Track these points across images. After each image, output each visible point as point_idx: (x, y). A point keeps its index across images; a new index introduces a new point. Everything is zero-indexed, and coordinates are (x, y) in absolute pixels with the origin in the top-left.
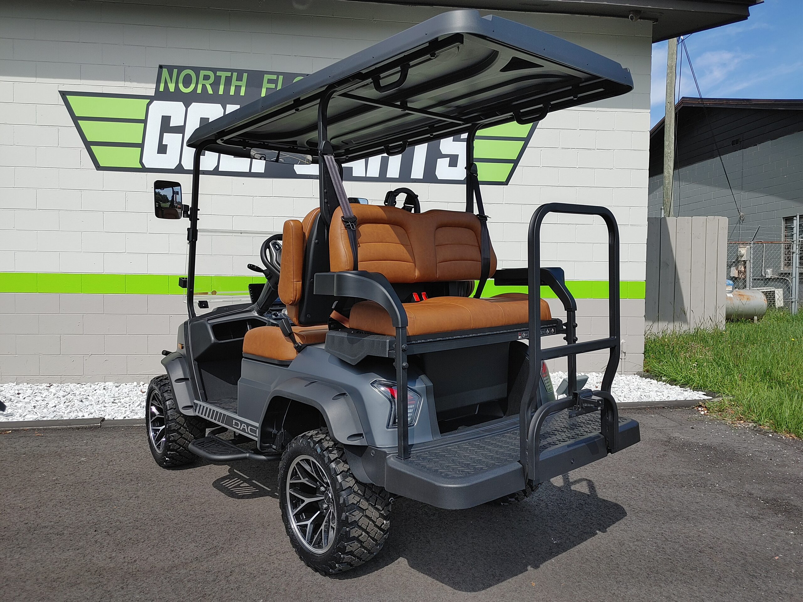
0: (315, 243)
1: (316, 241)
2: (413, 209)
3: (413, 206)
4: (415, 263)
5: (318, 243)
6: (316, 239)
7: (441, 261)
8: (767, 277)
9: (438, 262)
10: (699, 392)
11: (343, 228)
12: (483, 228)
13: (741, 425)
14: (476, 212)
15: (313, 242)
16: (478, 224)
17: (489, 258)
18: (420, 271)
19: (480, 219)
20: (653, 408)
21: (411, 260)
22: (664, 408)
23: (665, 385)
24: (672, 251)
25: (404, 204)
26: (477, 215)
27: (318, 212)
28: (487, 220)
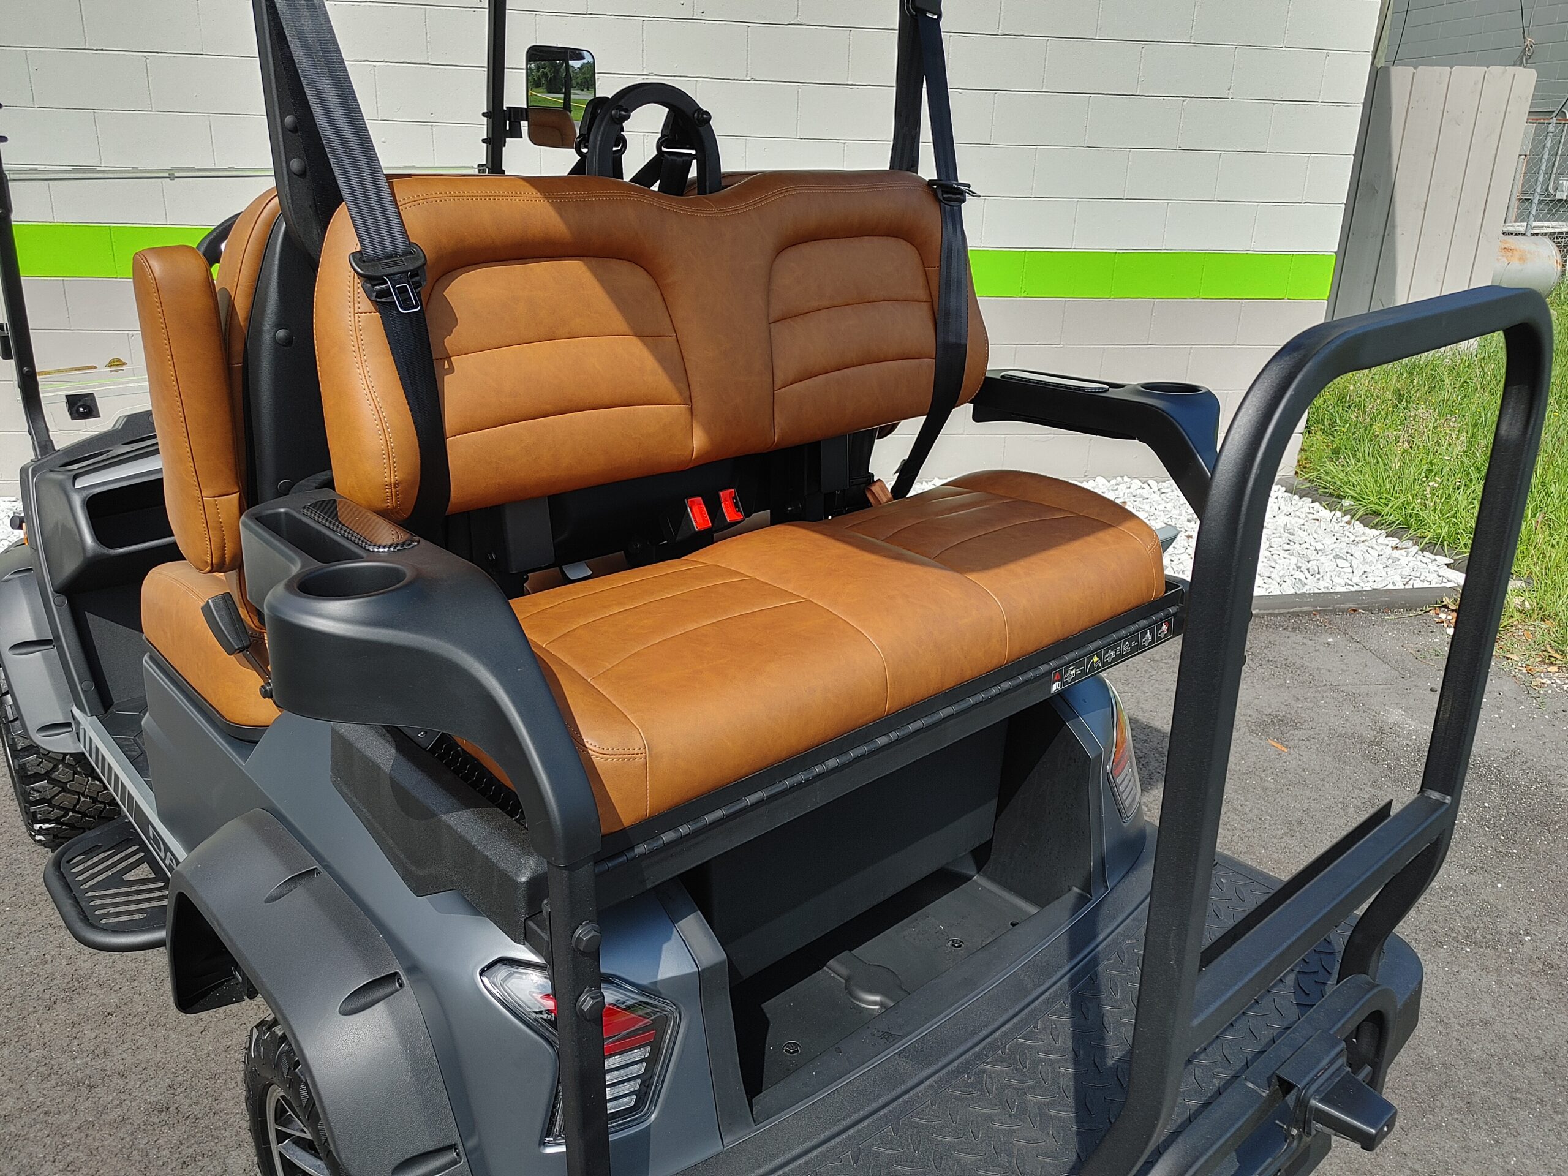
0: (275, 340)
1: (281, 333)
2: (695, 162)
3: (693, 152)
4: (688, 400)
5: (288, 342)
6: (279, 326)
7: (790, 380)
8: (1558, 197)
9: (778, 384)
10: (1438, 558)
11: (366, 304)
12: (950, 227)
13: (1550, 679)
14: (927, 169)
15: (267, 338)
16: (931, 215)
17: (963, 342)
18: (708, 430)
19: (940, 201)
20: (1330, 611)
21: (675, 395)
22: (1355, 611)
23: (1348, 523)
24: (1390, 155)
25: (659, 148)
26: (931, 183)
27: (273, 214)
28: (964, 201)
